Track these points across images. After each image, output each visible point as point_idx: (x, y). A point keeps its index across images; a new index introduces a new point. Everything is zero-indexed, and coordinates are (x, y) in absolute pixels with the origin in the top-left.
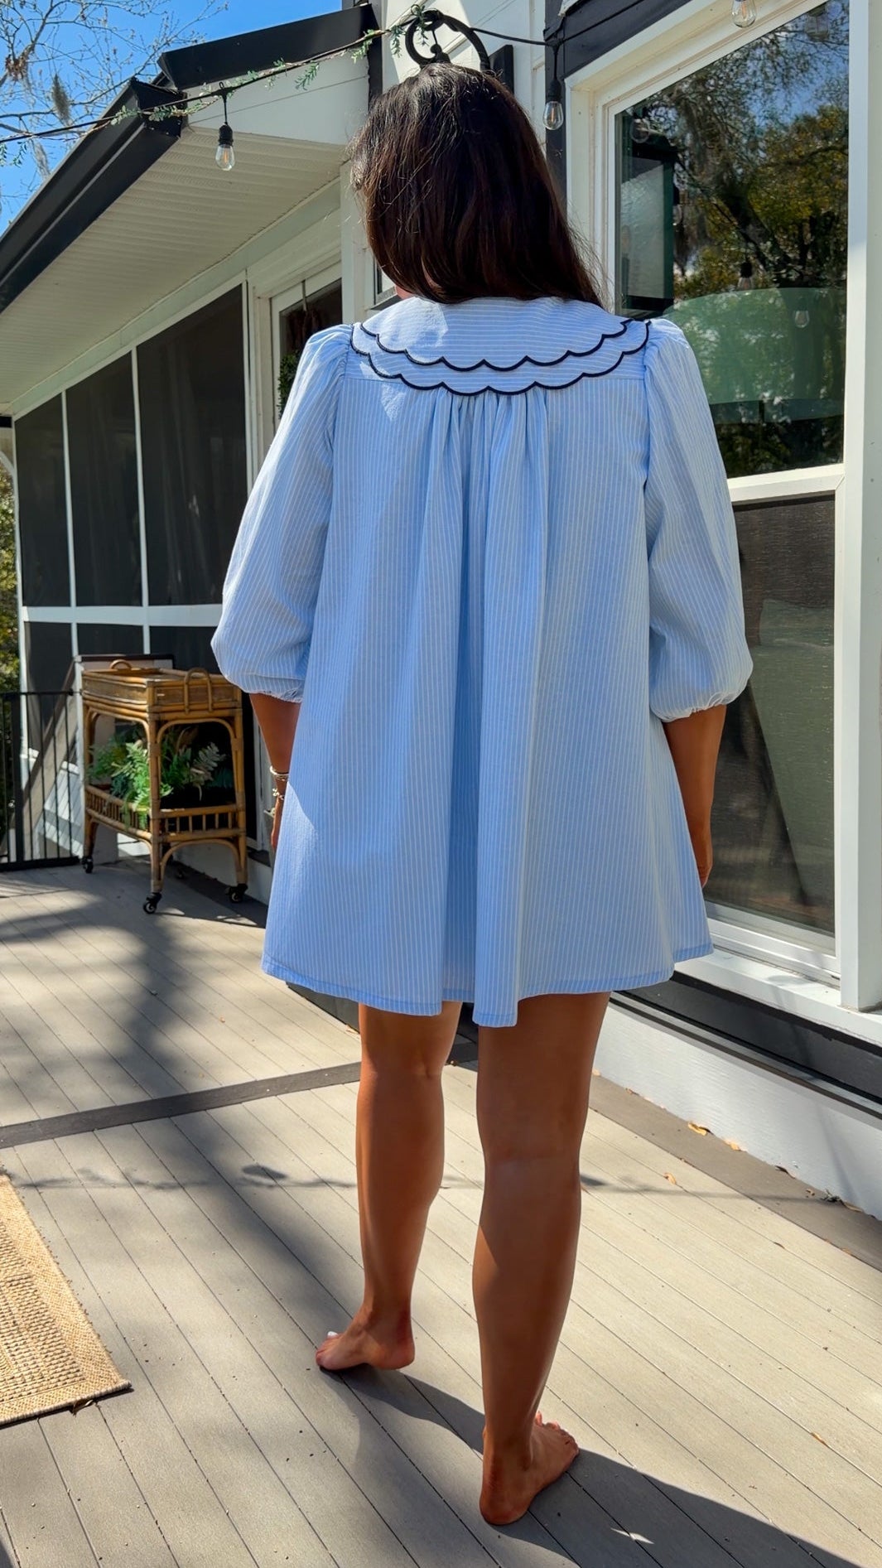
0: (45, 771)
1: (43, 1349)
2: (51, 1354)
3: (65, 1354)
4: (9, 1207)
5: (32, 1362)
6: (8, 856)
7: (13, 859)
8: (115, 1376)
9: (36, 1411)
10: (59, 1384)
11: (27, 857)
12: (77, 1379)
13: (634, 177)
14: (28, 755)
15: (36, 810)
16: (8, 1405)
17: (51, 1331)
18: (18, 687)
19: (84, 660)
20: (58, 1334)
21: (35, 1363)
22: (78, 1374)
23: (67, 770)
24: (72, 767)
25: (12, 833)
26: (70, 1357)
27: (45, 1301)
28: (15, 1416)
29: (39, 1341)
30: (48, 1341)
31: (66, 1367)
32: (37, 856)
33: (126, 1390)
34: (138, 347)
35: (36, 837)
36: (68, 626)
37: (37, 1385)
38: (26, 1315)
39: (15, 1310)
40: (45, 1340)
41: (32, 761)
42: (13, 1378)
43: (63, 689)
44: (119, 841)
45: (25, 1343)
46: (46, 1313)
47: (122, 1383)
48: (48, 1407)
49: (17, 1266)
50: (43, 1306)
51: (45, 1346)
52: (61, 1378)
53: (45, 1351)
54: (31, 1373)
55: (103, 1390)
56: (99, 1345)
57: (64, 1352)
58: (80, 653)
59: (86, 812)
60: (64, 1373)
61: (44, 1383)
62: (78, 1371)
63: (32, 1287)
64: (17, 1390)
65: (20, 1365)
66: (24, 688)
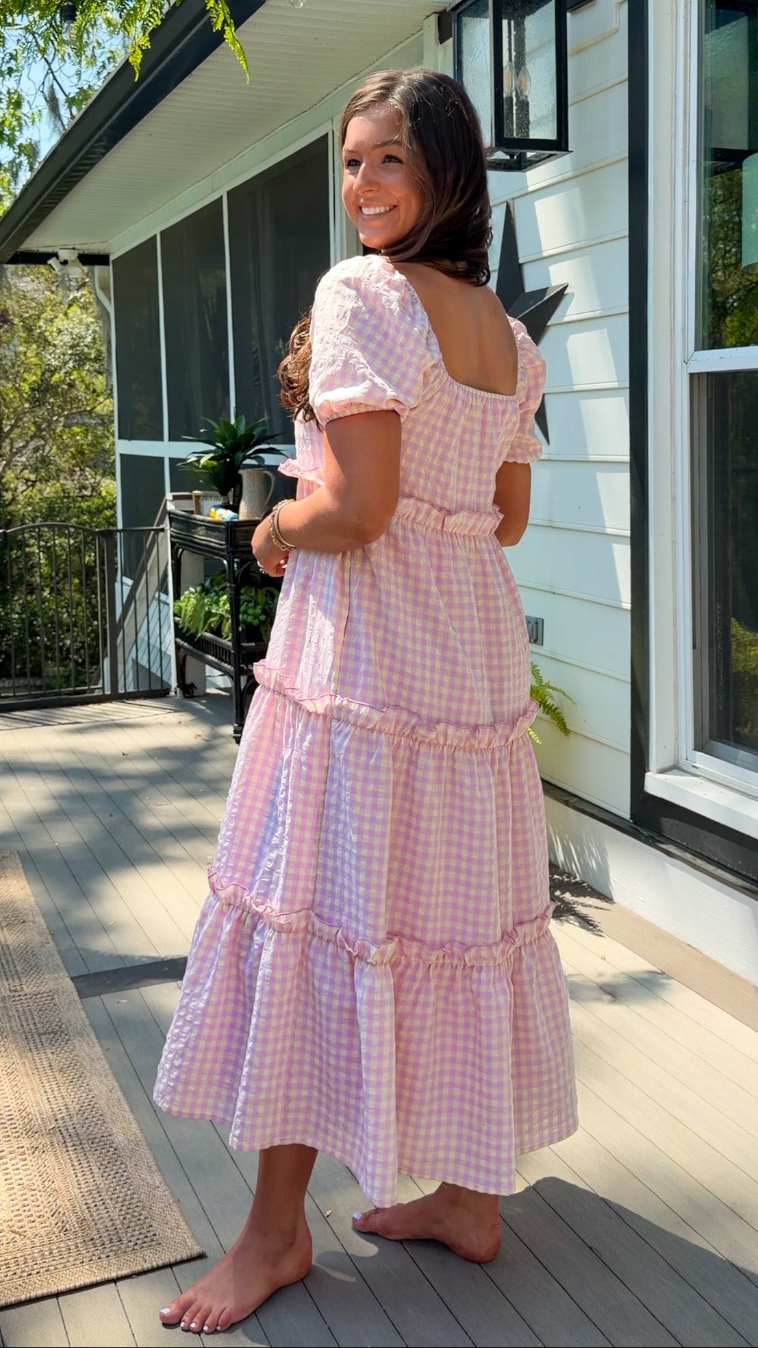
0: (138, 603)
1: (121, 1210)
2: (129, 1216)
3: (142, 1217)
4: (93, 1060)
5: (110, 1223)
6: (103, 688)
7: (108, 692)
8: (190, 1242)
9: (114, 1275)
10: (136, 1247)
11: (121, 691)
12: (154, 1243)
13: (717, 28)
14: (123, 585)
15: (130, 638)
16: (87, 1267)
17: (129, 1192)
18: (115, 524)
19: (175, 498)
20: (135, 1196)
21: (113, 1225)
22: (155, 1238)
23: (159, 600)
24: (163, 597)
25: (107, 663)
26: (147, 1221)
27: (124, 1161)
28: (93, 1279)
29: (117, 1202)
30: (127, 1203)
31: (144, 1231)
32: (131, 689)
33: (201, 1256)
34: (228, 192)
35: (130, 664)
36: (161, 460)
37: (115, 1248)
38: (106, 1174)
39: (95, 1169)
40: (125, 1200)
41: (127, 590)
42: (92, 1239)
43: (154, 527)
44: (207, 674)
45: (104, 1204)
46: (125, 1174)
47: (197, 1250)
48: (125, 1272)
49: (99, 1122)
50: (123, 1166)
51: (124, 1208)
52: (139, 1242)
53: (123, 1213)
54: (109, 1235)
55: (179, 1258)
56: (176, 1209)
57: (141, 1214)
58: (172, 491)
59: (176, 642)
60: (141, 1237)
61: (123, 1247)
62: (155, 1235)
63: (114, 1145)
64: (96, 1253)
65: (100, 1226)
66: (120, 526)
